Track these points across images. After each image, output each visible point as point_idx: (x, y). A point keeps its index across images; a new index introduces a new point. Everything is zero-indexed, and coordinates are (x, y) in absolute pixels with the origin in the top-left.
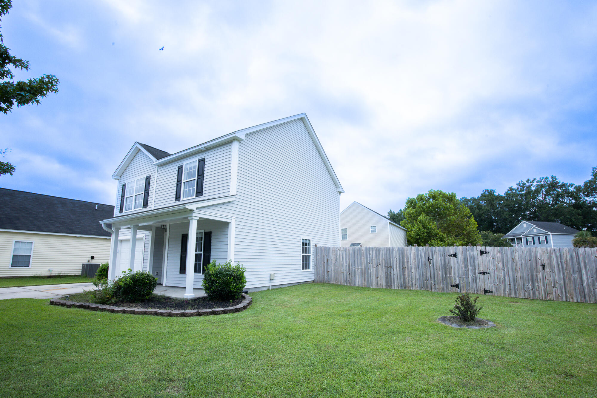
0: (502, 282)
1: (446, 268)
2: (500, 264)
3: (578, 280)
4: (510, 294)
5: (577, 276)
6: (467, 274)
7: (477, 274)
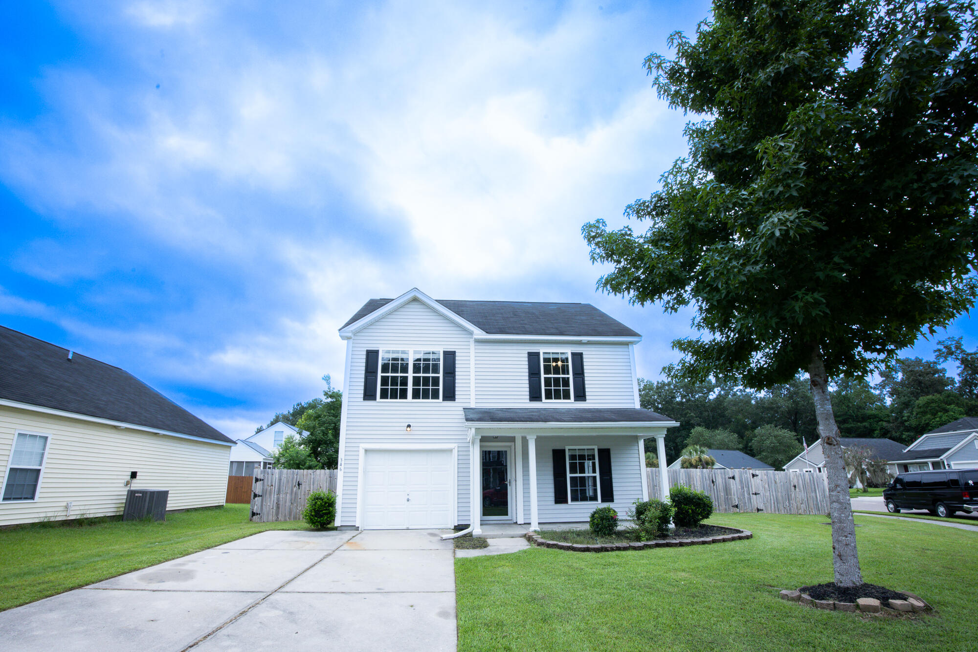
0: (769, 501)
1: (727, 490)
2: (767, 486)
3: (815, 497)
4: (775, 511)
5: (813, 494)
6: (744, 495)
7: (751, 495)
